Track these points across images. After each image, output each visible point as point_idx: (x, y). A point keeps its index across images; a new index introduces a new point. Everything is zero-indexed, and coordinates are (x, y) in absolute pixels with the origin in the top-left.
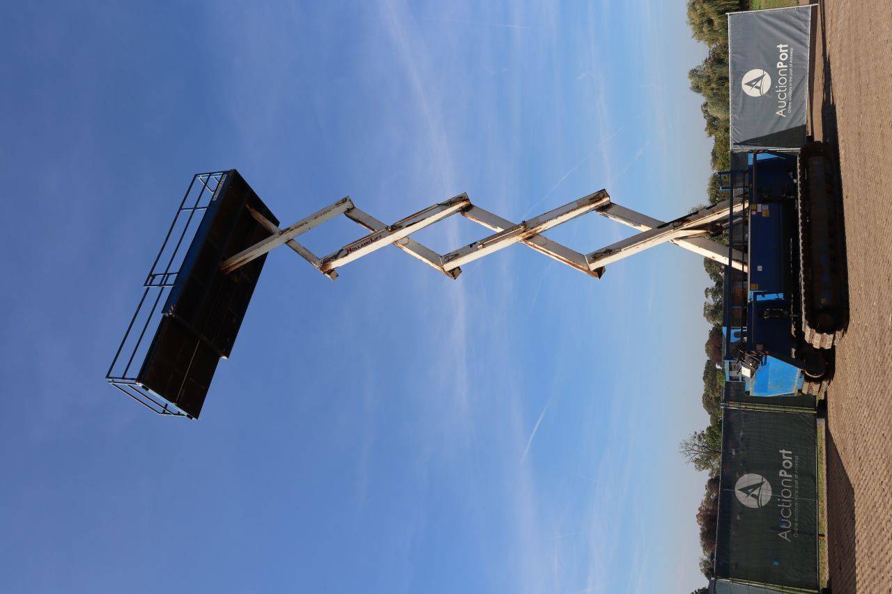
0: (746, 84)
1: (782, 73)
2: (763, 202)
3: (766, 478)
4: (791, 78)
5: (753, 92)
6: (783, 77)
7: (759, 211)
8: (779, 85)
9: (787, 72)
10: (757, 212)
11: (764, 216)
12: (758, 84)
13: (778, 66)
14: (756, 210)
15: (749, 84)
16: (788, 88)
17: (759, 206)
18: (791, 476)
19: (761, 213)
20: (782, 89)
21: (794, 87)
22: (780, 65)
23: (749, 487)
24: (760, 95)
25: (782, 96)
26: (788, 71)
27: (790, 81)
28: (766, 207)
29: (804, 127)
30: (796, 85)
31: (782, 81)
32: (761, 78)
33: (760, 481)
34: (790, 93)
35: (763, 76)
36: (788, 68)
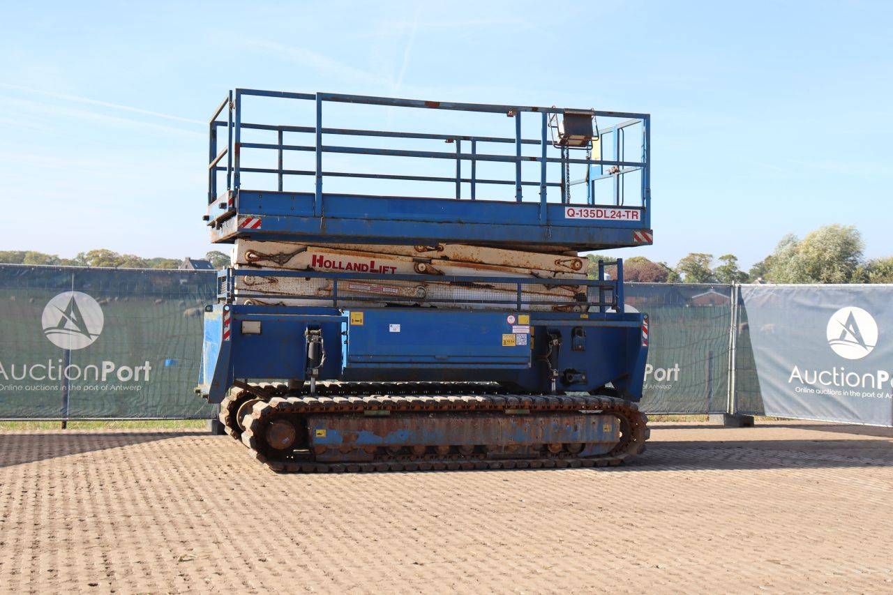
0: (851, 314)
1: (868, 379)
2: (541, 337)
3: (96, 342)
4: (857, 394)
5: (834, 327)
6: (861, 381)
7: (515, 329)
8: (846, 372)
9: (868, 388)
10: (511, 326)
11: (505, 337)
12: (849, 336)
13: (880, 373)
14: (516, 323)
15: (851, 319)
16: (840, 388)
17: (527, 330)
18: (104, 379)
19: (510, 332)
20: (839, 378)
21: (839, 399)
22: (883, 376)
23: (78, 315)
24: (829, 338)
25: (826, 378)
26: (871, 390)
27: (852, 393)
28: (522, 341)
29: (763, 414)
30: (844, 402)
31: (853, 380)
32: (860, 341)
33: (91, 331)
34: (830, 392)
35: (865, 346)
36: (876, 391)
